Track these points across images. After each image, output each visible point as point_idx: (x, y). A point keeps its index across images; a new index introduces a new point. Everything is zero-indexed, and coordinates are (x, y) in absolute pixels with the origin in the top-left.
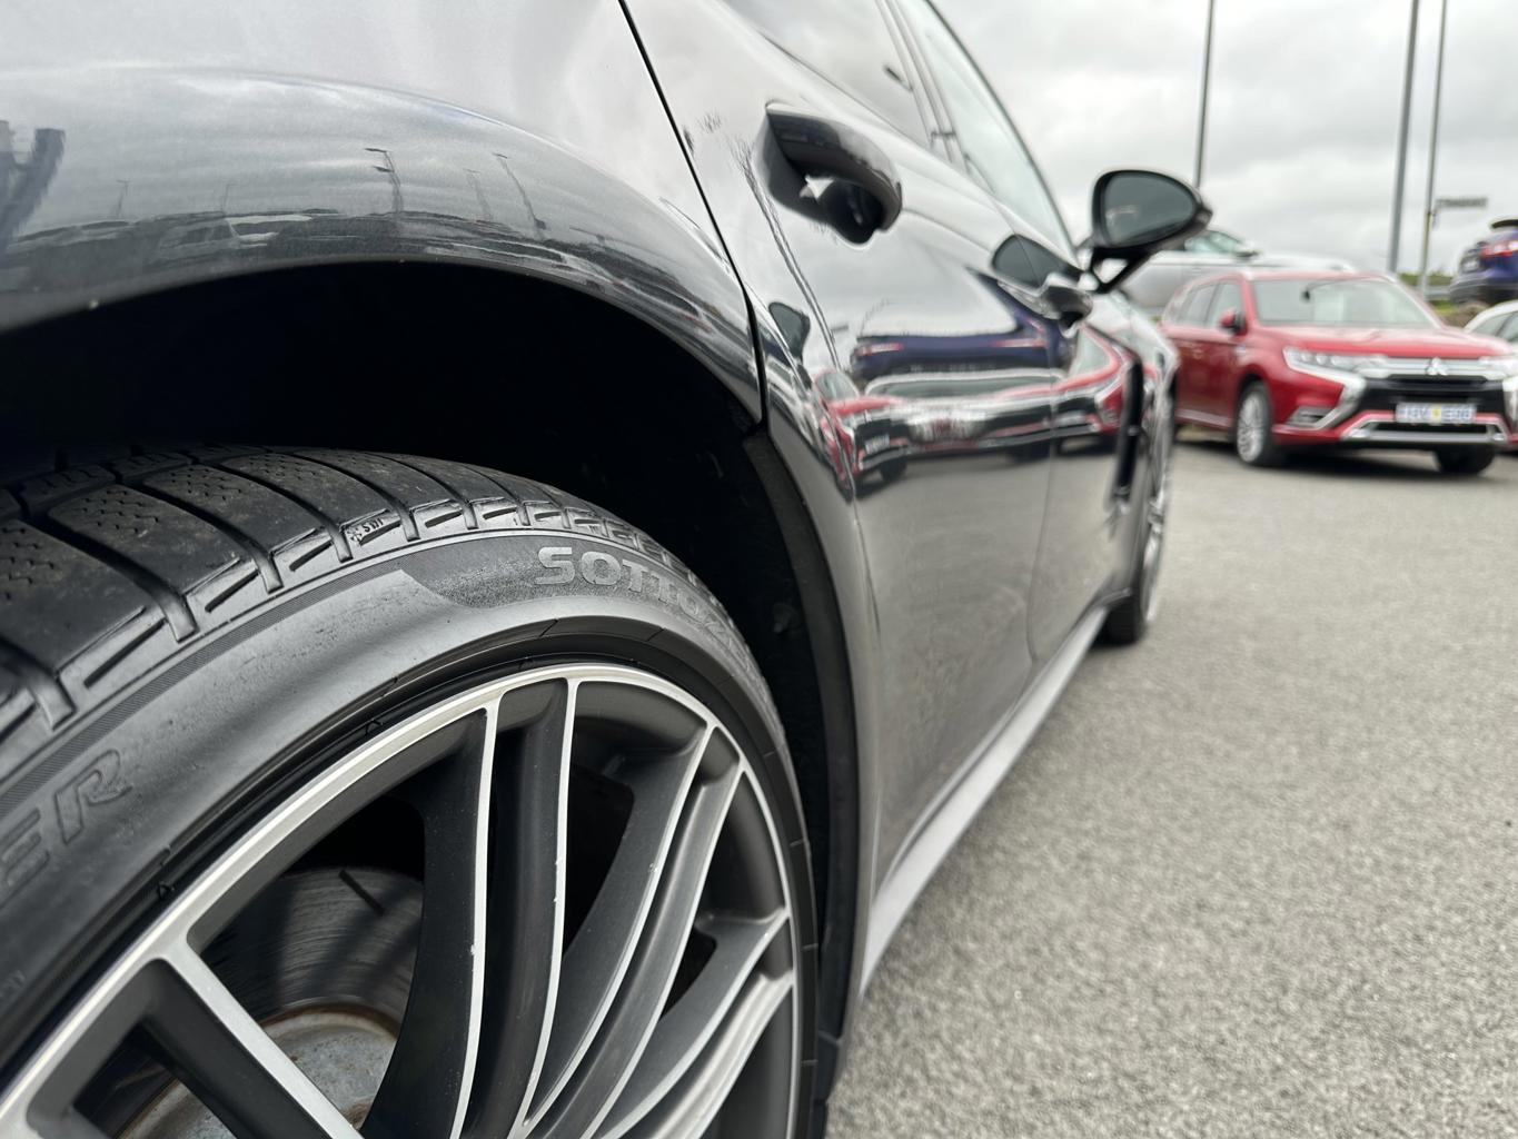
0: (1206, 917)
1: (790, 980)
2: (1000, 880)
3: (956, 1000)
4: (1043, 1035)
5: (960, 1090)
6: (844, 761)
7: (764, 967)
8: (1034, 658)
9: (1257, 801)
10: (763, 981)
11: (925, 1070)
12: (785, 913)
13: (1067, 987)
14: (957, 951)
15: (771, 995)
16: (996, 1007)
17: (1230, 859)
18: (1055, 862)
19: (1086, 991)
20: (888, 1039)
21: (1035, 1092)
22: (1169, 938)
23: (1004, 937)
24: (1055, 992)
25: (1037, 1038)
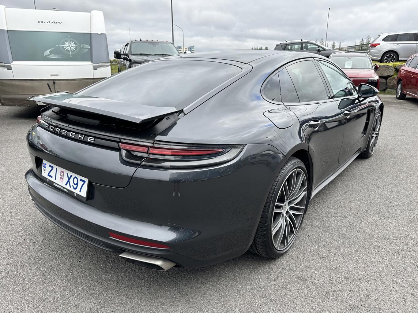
0: (361, 201)
1: (306, 192)
2: (332, 194)
3: (323, 206)
4: (334, 211)
5: (322, 214)
6: (312, 175)
7: (304, 191)
8: (339, 164)
9: (378, 187)
10: (304, 192)
11: (318, 212)
12: (306, 187)
13: (338, 206)
14: (324, 201)
15: (304, 193)
16: (328, 207)
17: (369, 194)
18: (341, 193)
19: (340, 207)
20: (313, 209)
21: (331, 215)
22: (355, 203)
23: (331, 200)
24: (336, 207)
25: (333, 211)
